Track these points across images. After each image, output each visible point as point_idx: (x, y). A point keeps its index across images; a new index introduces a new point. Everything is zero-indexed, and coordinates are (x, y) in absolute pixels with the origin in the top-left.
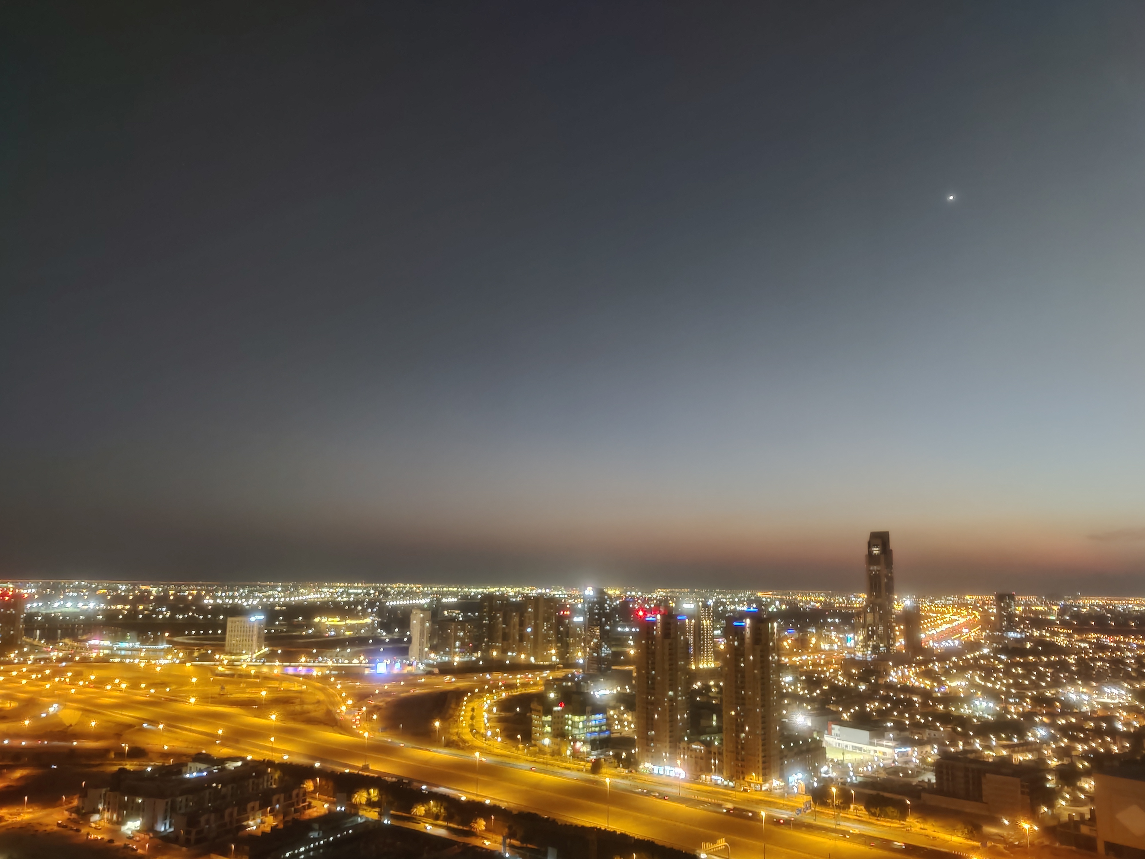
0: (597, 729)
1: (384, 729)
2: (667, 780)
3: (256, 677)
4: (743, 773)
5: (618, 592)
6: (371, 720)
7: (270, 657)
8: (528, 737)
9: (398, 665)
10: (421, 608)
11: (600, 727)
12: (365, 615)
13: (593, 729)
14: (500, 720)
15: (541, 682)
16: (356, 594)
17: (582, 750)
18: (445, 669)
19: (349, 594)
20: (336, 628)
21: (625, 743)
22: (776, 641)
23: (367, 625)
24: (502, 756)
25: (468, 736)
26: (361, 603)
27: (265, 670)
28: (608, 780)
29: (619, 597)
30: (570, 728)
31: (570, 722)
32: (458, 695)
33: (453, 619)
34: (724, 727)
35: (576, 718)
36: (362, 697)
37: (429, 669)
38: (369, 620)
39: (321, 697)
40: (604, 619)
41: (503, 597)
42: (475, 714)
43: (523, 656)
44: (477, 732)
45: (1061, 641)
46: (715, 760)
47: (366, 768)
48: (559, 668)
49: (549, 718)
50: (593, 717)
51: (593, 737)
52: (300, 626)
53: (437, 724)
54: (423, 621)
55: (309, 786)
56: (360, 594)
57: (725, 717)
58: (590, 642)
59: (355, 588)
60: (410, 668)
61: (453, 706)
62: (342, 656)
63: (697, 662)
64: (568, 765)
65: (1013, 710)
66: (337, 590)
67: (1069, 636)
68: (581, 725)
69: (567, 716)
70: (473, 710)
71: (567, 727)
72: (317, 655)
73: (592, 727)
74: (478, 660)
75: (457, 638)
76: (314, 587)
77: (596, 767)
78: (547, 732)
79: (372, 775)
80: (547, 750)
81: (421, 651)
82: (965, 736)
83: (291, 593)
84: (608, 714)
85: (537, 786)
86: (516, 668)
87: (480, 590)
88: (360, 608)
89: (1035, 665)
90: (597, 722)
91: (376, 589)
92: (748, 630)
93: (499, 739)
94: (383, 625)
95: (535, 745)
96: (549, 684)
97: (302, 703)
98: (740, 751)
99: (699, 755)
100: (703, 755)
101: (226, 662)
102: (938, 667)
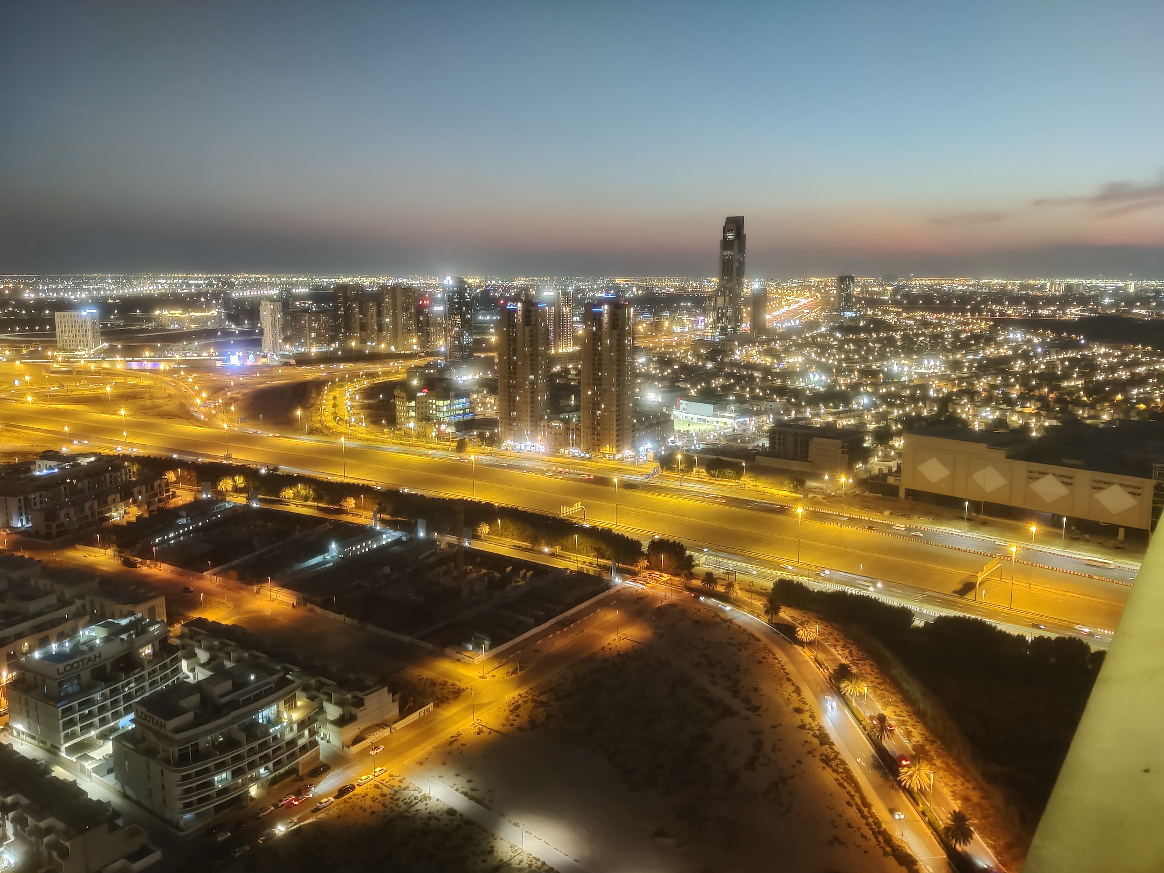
0: (461, 412)
1: (243, 420)
2: (529, 455)
3: (97, 373)
4: (598, 445)
5: (478, 281)
6: (228, 412)
7: (110, 352)
8: (392, 421)
9: (251, 357)
10: (271, 299)
11: (464, 410)
12: (209, 306)
13: (457, 412)
14: (363, 407)
15: (403, 370)
16: (197, 285)
17: (447, 431)
18: (303, 360)
19: (189, 286)
20: (180, 320)
21: (489, 423)
22: (632, 326)
23: (214, 318)
24: (367, 440)
25: (332, 424)
26: (205, 294)
27: (106, 365)
28: (472, 457)
29: (479, 286)
30: (434, 412)
31: (434, 407)
32: (318, 385)
33: (306, 311)
34: (582, 406)
35: (440, 403)
36: (217, 390)
37: (285, 360)
38: (214, 312)
39: (173, 391)
40: (464, 308)
41: (358, 288)
42: (337, 402)
43: (383, 346)
44: (341, 419)
45: (891, 319)
46: (573, 435)
47: (228, 457)
48: (420, 357)
49: (413, 403)
50: (457, 401)
51: (457, 419)
52: (139, 320)
53: (299, 413)
54: (273, 312)
55: (171, 476)
56: (202, 285)
57: (583, 396)
58: (450, 330)
59: (196, 279)
60: (264, 360)
61: (314, 395)
62: (190, 349)
63: (556, 347)
64: (433, 445)
65: (842, 382)
66: (175, 281)
67: (899, 314)
68: (445, 409)
69: (430, 401)
70: (335, 398)
71: (431, 412)
72: (162, 349)
73: (456, 410)
74: (336, 350)
75: (312, 329)
76: (149, 278)
77: (461, 447)
78: (412, 417)
79: (235, 464)
80: (412, 432)
81: (275, 342)
82: (798, 406)
83: (124, 285)
84: (471, 398)
85: (403, 466)
86: (375, 357)
87: (333, 280)
88: (203, 299)
89: (866, 341)
90: (461, 406)
91: (218, 280)
92: (606, 316)
93: (364, 425)
94: (231, 318)
95: (400, 429)
96: (411, 372)
97: (152, 397)
98: (596, 427)
99: (558, 431)
100: (562, 432)
101: (60, 359)
102: (779, 345)
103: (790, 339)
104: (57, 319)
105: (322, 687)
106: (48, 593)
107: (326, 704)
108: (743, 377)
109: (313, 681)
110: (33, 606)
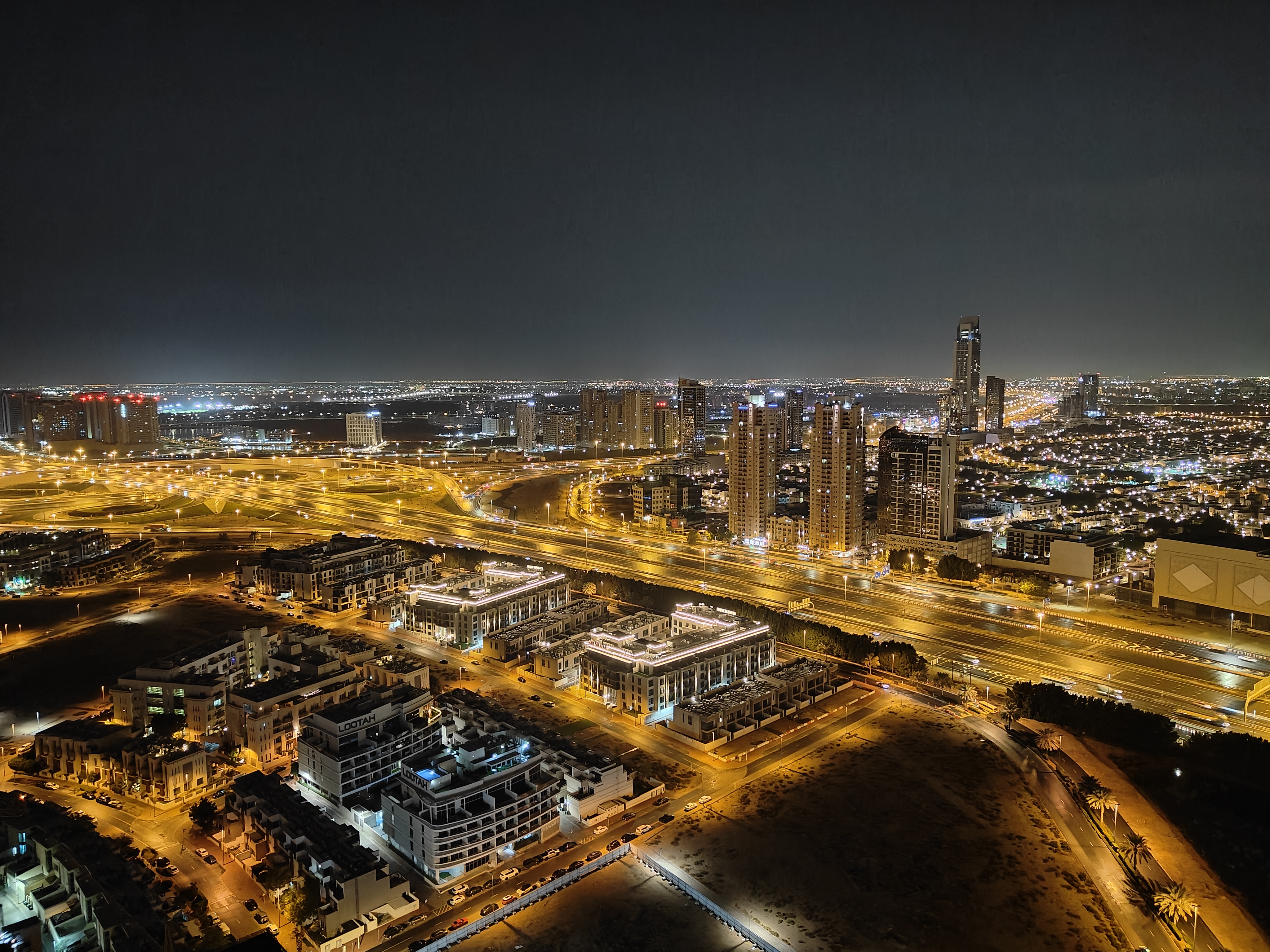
3: (379, 467)
7: (390, 449)
8: (630, 516)
14: (605, 500)
15: (641, 467)
16: (463, 390)
18: (552, 457)
21: (720, 518)
22: (862, 425)
24: (605, 530)
25: (576, 515)
26: (468, 397)
28: (704, 551)
32: (565, 480)
33: (556, 412)
34: (811, 503)
41: (602, 391)
42: (581, 495)
43: (623, 444)
44: (585, 512)
46: (801, 532)
47: (486, 544)
48: (656, 455)
53: (548, 505)
55: (437, 559)
56: (467, 390)
57: (812, 494)
58: (685, 430)
61: (561, 489)
64: (667, 538)
66: (445, 387)
70: (579, 492)
72: (432, 447)
74: (581, 448)
76: (423, 384)
77: (693, 540)
79: (492, 549)
80: (649, 526)
81: (528, 441)
83: (402, 390)
86: (616, 455)
87: (580, 385)
91: (481, 385)
92: (836, 415)
93: (605, 517)
95: (637, 521)
96: (648, 469)
98: (825, 524)
99: (787, 527)
100: (791, 528)
101: (349, 455)
102: (1017, 445)
103: (1029, 439)
104: (348, 420)
105: (563, 761)
106: (333, 659)
107: (566, 777)
108: (979, 477)
109: (555, 755)
110: (321, 670)
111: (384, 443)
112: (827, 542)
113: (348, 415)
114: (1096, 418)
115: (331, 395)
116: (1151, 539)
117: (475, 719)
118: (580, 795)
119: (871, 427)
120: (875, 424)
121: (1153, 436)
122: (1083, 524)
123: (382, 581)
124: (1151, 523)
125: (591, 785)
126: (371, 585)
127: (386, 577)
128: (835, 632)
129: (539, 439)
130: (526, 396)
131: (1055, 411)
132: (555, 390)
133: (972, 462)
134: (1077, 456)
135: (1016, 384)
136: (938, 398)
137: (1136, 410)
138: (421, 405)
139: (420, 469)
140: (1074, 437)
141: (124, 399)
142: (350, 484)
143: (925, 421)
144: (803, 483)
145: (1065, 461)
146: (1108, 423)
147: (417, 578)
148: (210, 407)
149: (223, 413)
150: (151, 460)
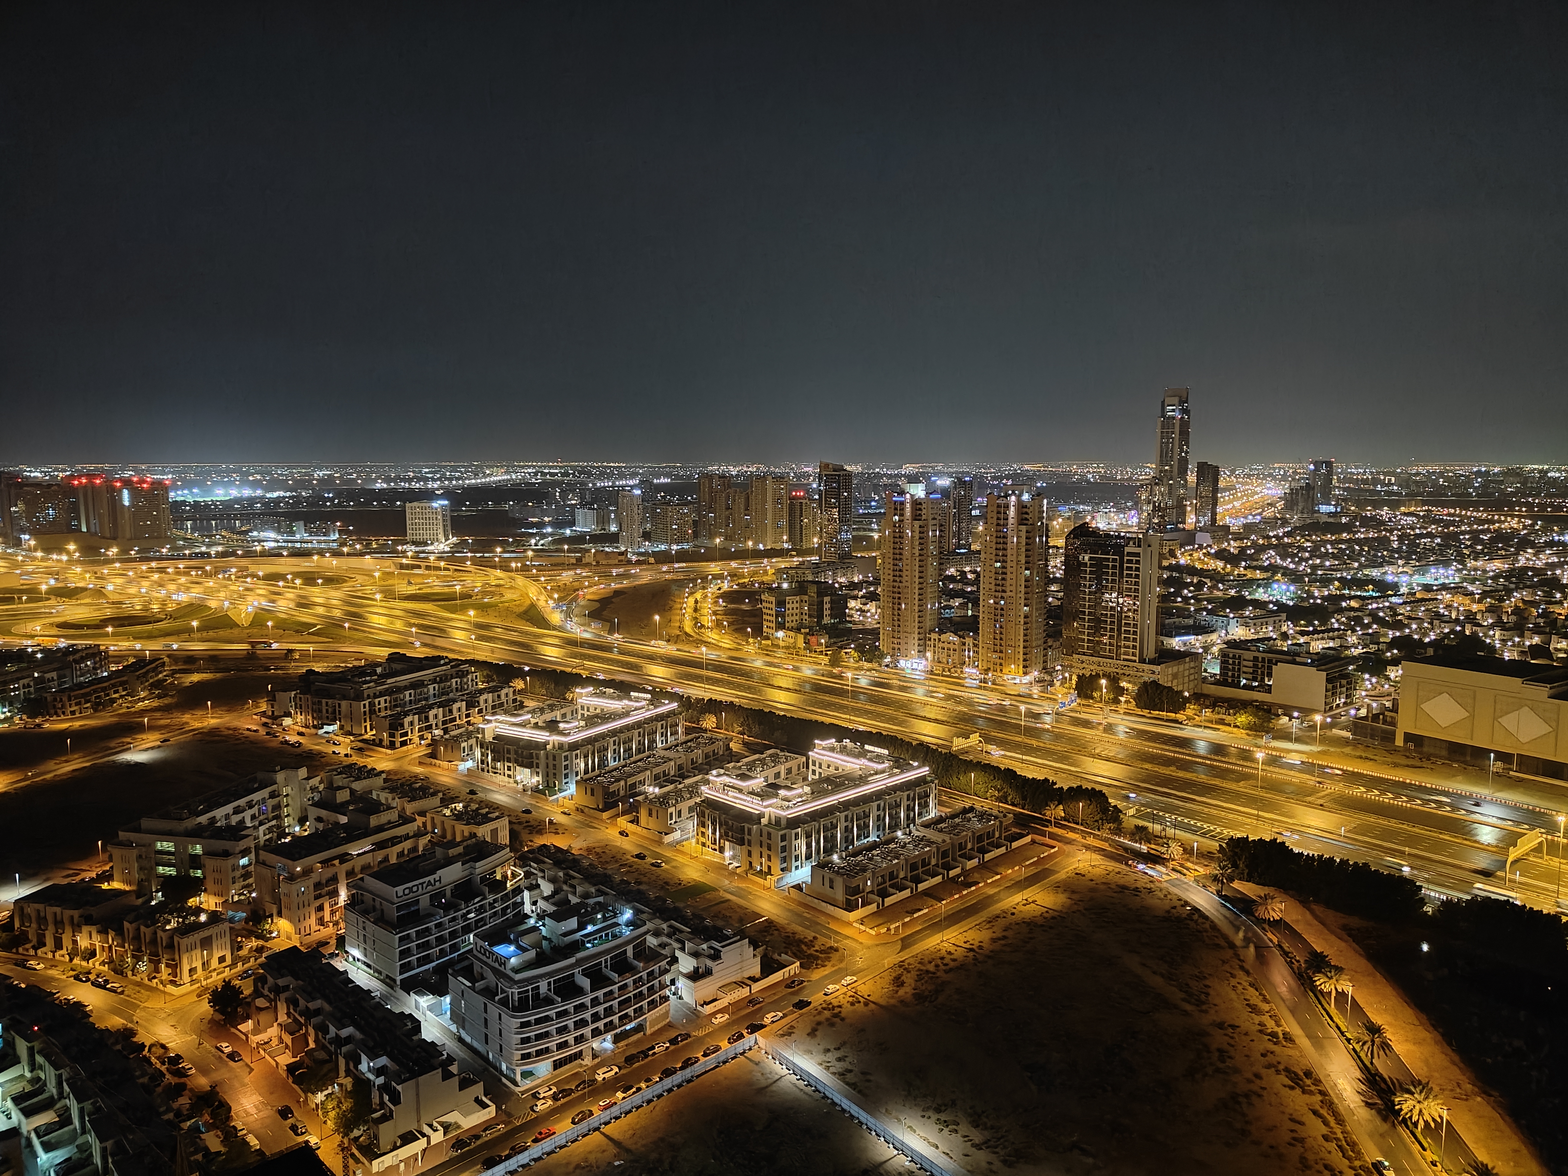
3: (447, 569)
7: (461, 547)
14: (727, 612)
15: (772, 571)
16: (552, 474)
18: (662, 558)
19: (544, 475)
21: (869, 634)
22: (1044, 521)
24: (731, 650)
25: (692, 630)
28: (849, 675)
32: (678, 586)
34: (981, 617)
37: (643, 558)
41: (724, 477)
42: (698, 606)
43: (750, 543)
44: (703, 626)
46: (969, 651)
47: (578, 666)
48: (792, 555)
53: (657, 618)
55: (519, 684)
56: (556, 474)
57: (982, 605)
58: (826, 526)
59: (551, 467)
61: (673, 598)
64: (804, 659)
65: (1316, 595)
66: (530, 471)
70: (696, 602)
74: (699, 547)
76: (502, 467)
77: (836, 661)
80: (782, 644)
81: (633, 538)
83: (476, 474)
86: (742, 555)
91: (575, 468)
92: (1012, 509)
93: (727, 633)
95: (767, 638)
96: (781, 573)
98: (998, 642)
99: (952, 646)
100: (956, 647)
101: (410, 554)
102: (1233, 547)
103: (1248, 539)
104: (408, 511)
105: (675, 934)
106: (389, 808)
107: (678, 953)
108: (1187, 585)
109: (665, 926)
110: (374, 821)
111: (454, 540)
112: (1001, 665)
113: (408, 505)
114: (1329, 514)
115: (388, 480)
116: (1395, 662)
117: (565, 883)
118: (695, 976)
119: (1055, 523)
120: (1060, 520)
121: (1398, 536)
122: (1313, 644)
123: (451, 711)
124: (1394, 643)
125: (709, 963)
126: (436, 716)
127: (455, 706)
128: (1009, 775)
129: (646, 536)
130: (631, 483)
131: (1280, 505)
132: (666, 475)
133: (1178, 568)
134: (1306, 560)
135: (1233, 472)
136: (1137, 488)
137: (1377, 504)
138: (499, 492)
139: (499, 573)
140: (1303, 536)
141: (127, 483)
142: (412, 590)
143: (1122, 516)
144: (972, 592)
145: (1292, 566)
146: (1344, 520)
147: (493, 707)
148: (234, 493)
149: (252, 501)
150: (160, 559)
